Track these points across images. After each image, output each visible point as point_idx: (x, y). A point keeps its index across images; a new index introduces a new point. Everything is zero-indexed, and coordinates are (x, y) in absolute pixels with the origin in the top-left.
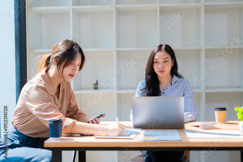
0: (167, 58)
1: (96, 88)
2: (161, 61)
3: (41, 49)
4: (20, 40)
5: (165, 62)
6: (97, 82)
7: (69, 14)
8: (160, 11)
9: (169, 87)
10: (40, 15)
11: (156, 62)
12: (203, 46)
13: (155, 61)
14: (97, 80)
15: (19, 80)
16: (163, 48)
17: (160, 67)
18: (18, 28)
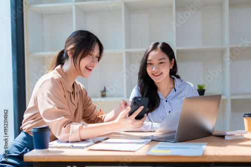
0: (164, 59)
1: (103, 96)
2: (156, 62)
3: (43, 51)
4: (17, 42)
5: (161, 63)
6: (105, 89)
7: (72, 13)
8: (176, 8)
9: (173, 93)
10: (42, 15)
11: (151, 64)
12: (227, 44)
13: (148, 62)
14: (105, 87)
15: (16, 87)
16: (159, 46)
17: (154, 69)
18: (14, 27)
